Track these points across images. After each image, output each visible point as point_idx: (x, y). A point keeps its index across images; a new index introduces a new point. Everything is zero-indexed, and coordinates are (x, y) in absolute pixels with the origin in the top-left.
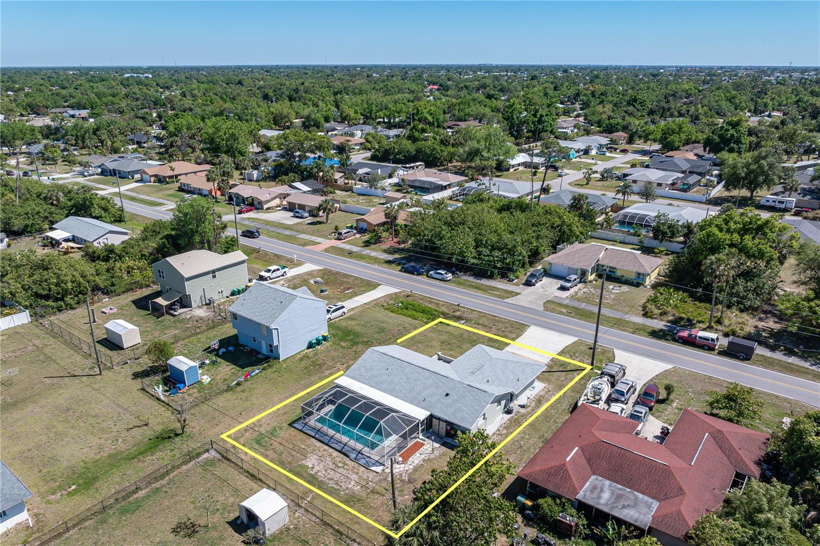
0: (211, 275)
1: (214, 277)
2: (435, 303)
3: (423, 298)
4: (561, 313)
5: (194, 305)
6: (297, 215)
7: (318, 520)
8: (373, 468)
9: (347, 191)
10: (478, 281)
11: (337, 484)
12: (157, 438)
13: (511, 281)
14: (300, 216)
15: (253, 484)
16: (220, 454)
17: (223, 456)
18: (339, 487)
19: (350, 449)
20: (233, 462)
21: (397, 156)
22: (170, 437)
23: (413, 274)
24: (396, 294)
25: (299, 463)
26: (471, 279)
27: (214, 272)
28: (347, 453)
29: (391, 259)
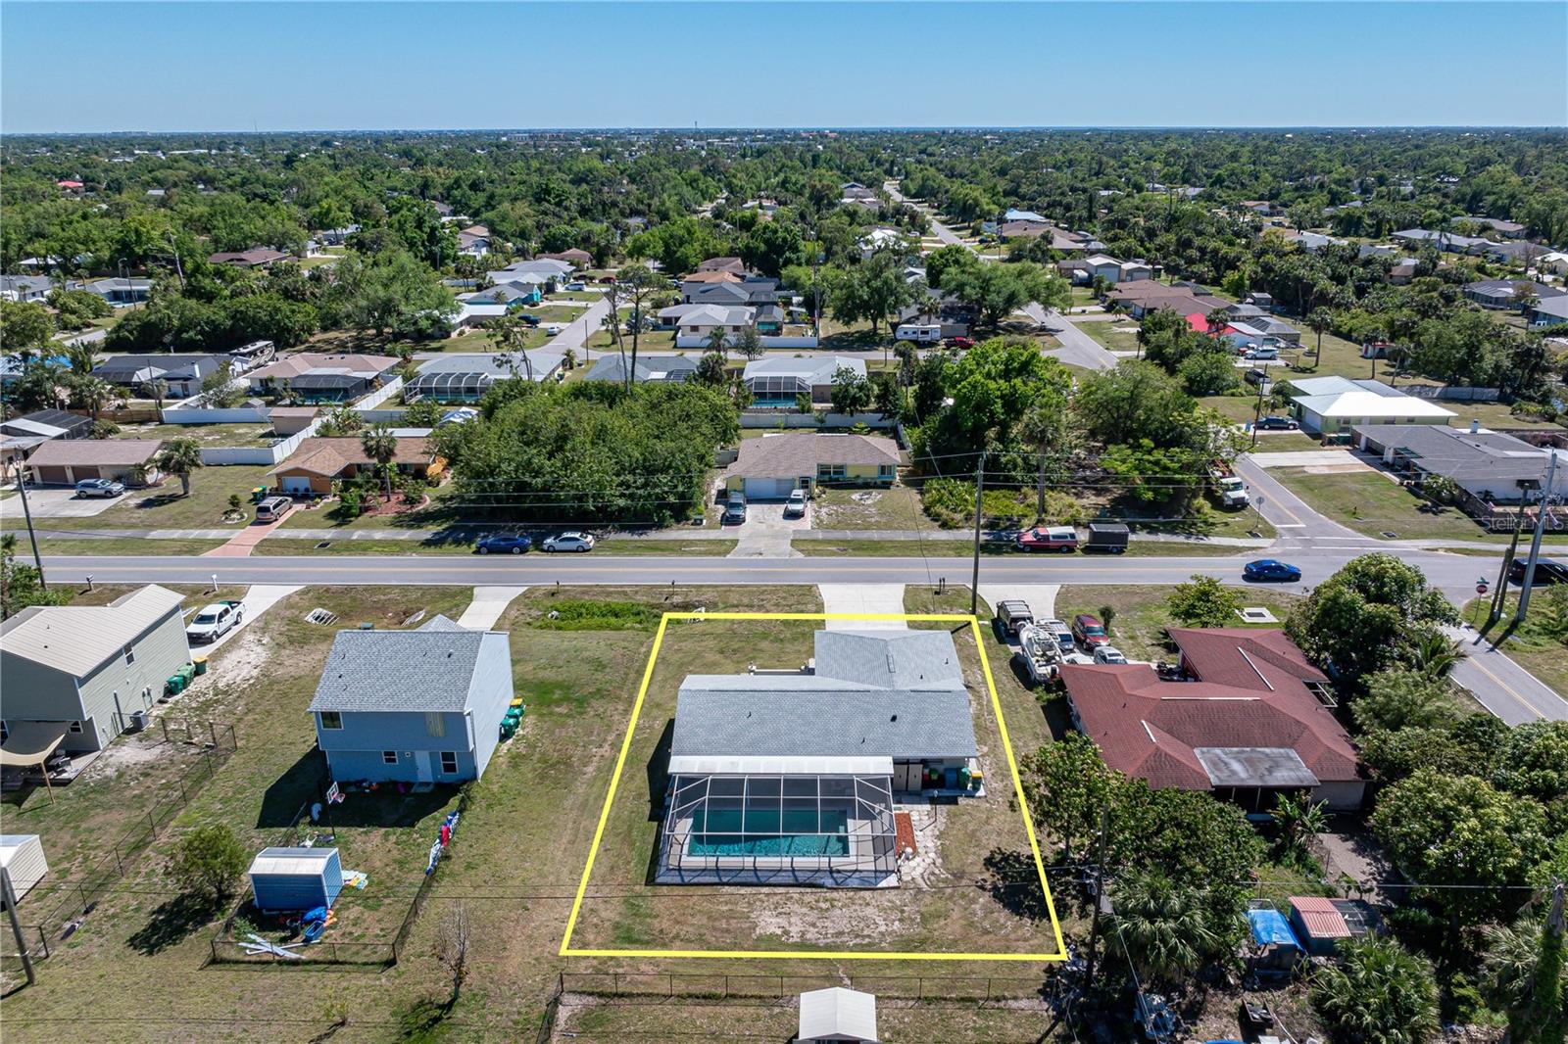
0: (125, 656)
1: (130, 659)
2: (618, 593)
3: (586, 590)
4: (833, 554)
5: (102, 740)
6: (90, 491)
7: (911, 1003)
8: (883, 884)
9: (142, 423)
10: (644, 537)
11: (857, 936)
12: (409, 1034)
13: (698, 523)
14: (102, 492)
15: (729, 1009)
16: (591, 994)
17: (601, 995)
18: (867, 940)
19: (810, 874)
20: (639, 995)
21: (184, 335)
22: (436, 1020)
23: (510, 552)
24: (524, 595)
25: (754, 936)
26: (626, 536)
27: (128, 648)
28: (812, 881)
29: (429, 536)
